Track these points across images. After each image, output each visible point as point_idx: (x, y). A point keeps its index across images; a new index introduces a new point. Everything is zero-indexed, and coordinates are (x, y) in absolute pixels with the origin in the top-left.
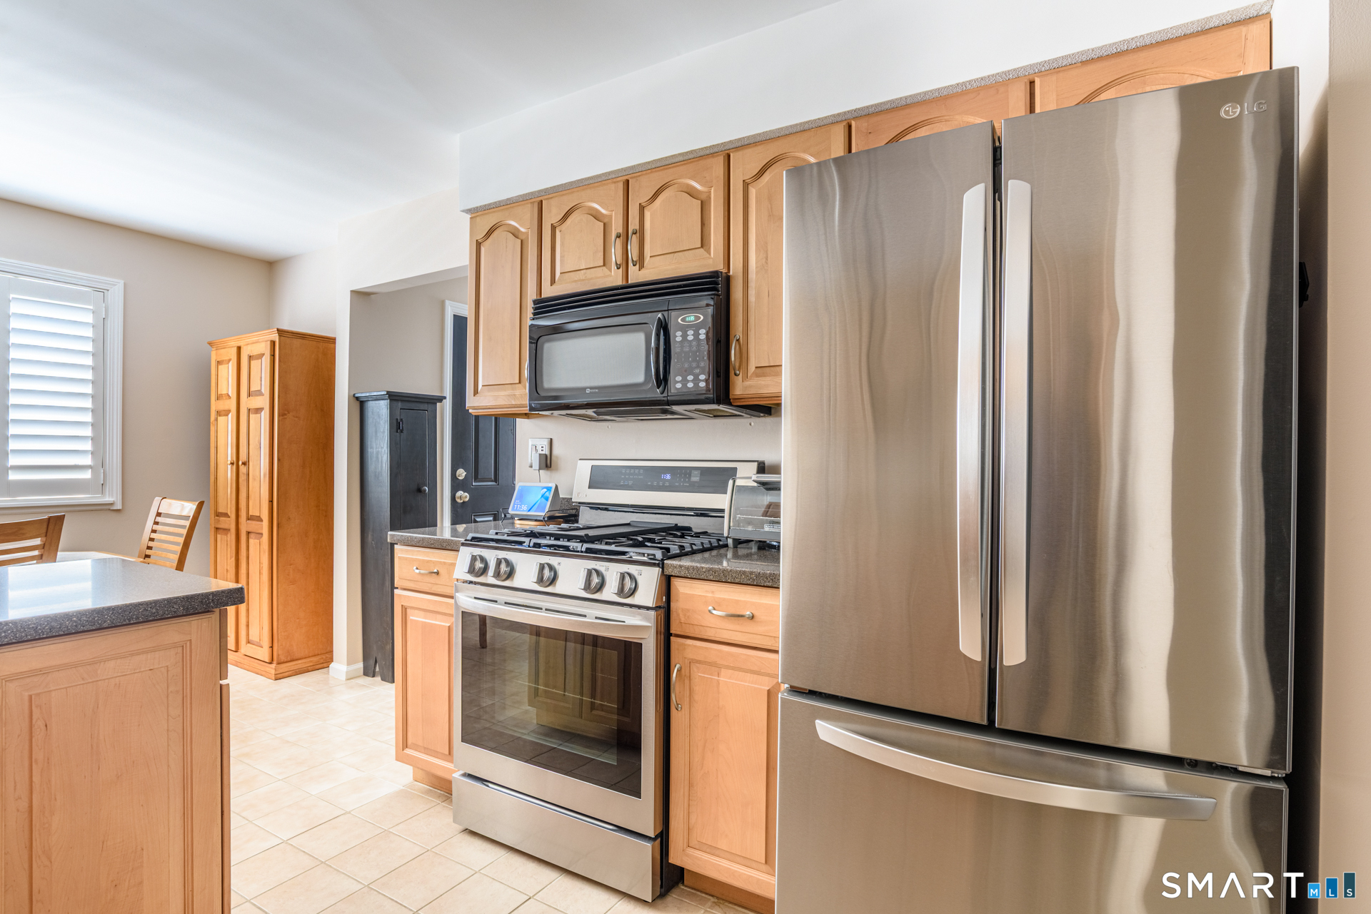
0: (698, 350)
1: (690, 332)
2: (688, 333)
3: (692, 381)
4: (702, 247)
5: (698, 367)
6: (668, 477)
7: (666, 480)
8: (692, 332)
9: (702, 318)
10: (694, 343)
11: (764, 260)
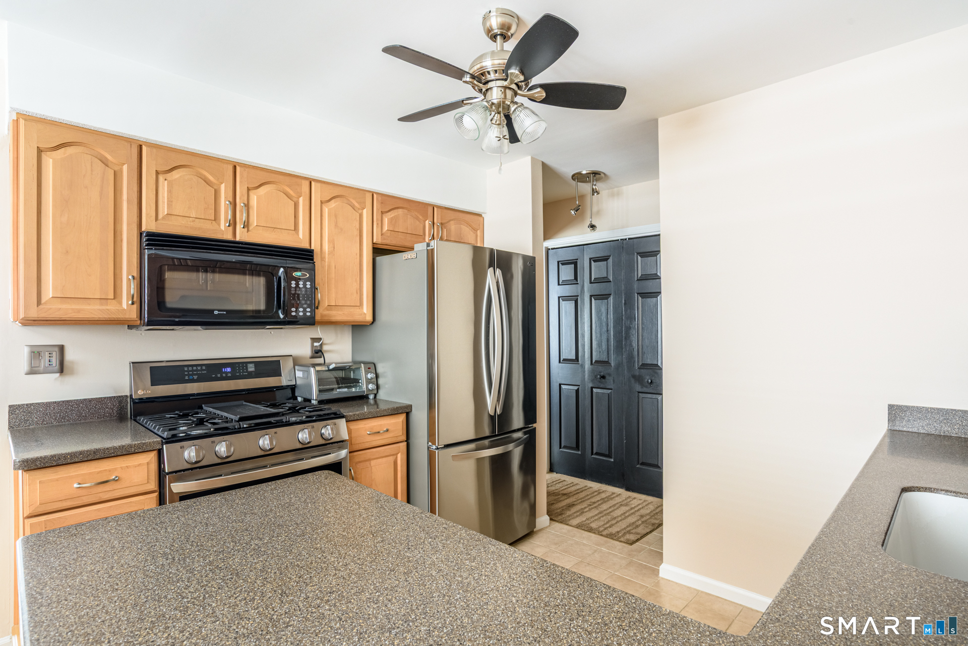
0: (306, 294)
1: (301, 283)
2: (299, 283)
3: (302, 311)
4: (294, 230)
5: (306, 304)
6: (229, 370)
7: (226, 373)
8: (302, 283)
9: (308, 275)
10: (303, 289)
11: (333, 248)
